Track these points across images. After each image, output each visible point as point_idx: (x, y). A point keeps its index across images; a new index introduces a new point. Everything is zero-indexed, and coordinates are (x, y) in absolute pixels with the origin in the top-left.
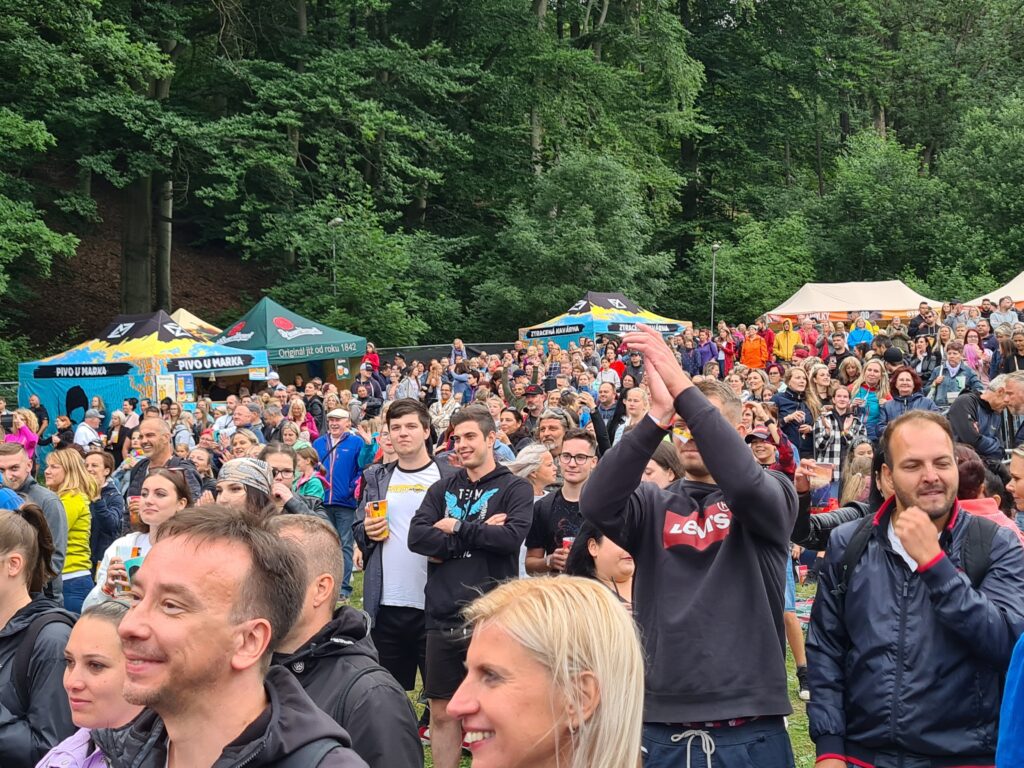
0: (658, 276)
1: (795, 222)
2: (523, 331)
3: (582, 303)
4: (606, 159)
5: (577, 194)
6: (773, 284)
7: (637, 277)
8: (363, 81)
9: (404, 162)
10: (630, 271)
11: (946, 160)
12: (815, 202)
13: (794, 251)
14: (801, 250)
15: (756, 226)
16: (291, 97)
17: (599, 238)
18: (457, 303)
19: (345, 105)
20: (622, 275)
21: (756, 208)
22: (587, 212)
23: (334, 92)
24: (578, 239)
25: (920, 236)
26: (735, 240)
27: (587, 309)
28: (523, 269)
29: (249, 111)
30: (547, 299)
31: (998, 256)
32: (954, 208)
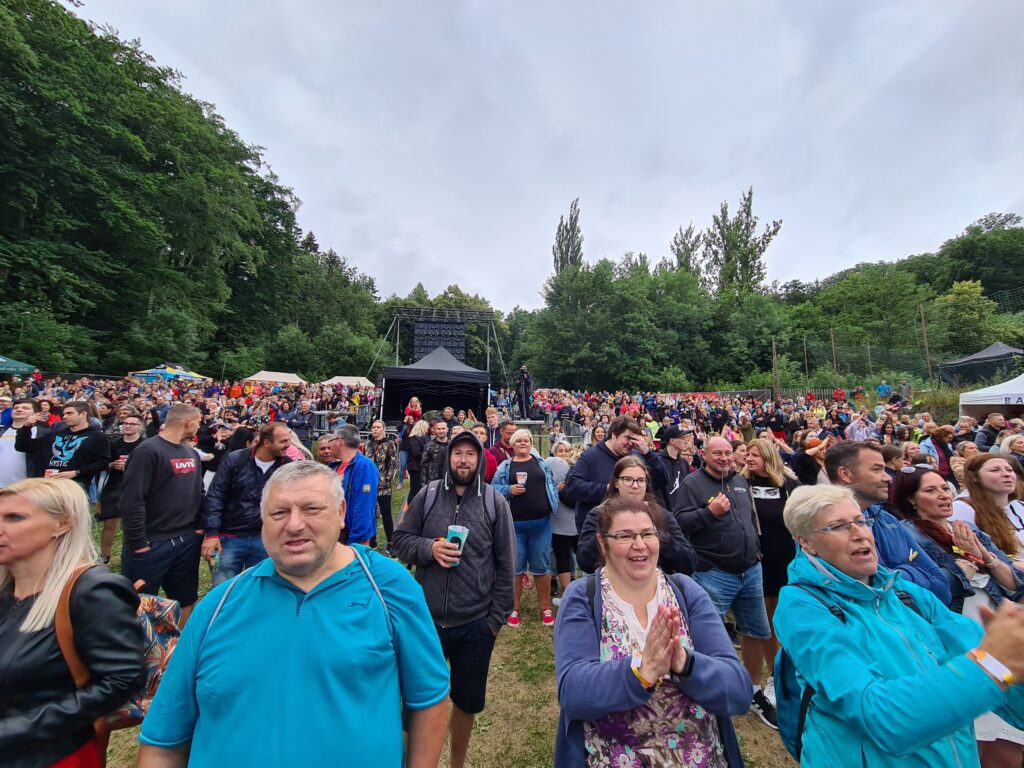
0: (200, 360)
1: (260, 349)
2: (131, 374)
3: (163, 366)
4: (183, 314)
5: (167, 324)
6: (249, 369)
7: (190, 359)
8: (55, 256)
9: (75, 296)
10: (187, 357)
11: (316, 339)
12: (269, 344)
13: (259, 359)
14: (261, 359)
15: (245, 349)
17: (174, 342)
18: (96, 358)
20: (184, 358)
21: (246, 342)
22: (170, 332)
23: (36, 257)
24: (165, 341)
25: (305, 361)
26: (236, 352)
27: (165, 368)
28: (135, 348)
30: (146, 362)
31: (329, 371)
32: (317, 354)
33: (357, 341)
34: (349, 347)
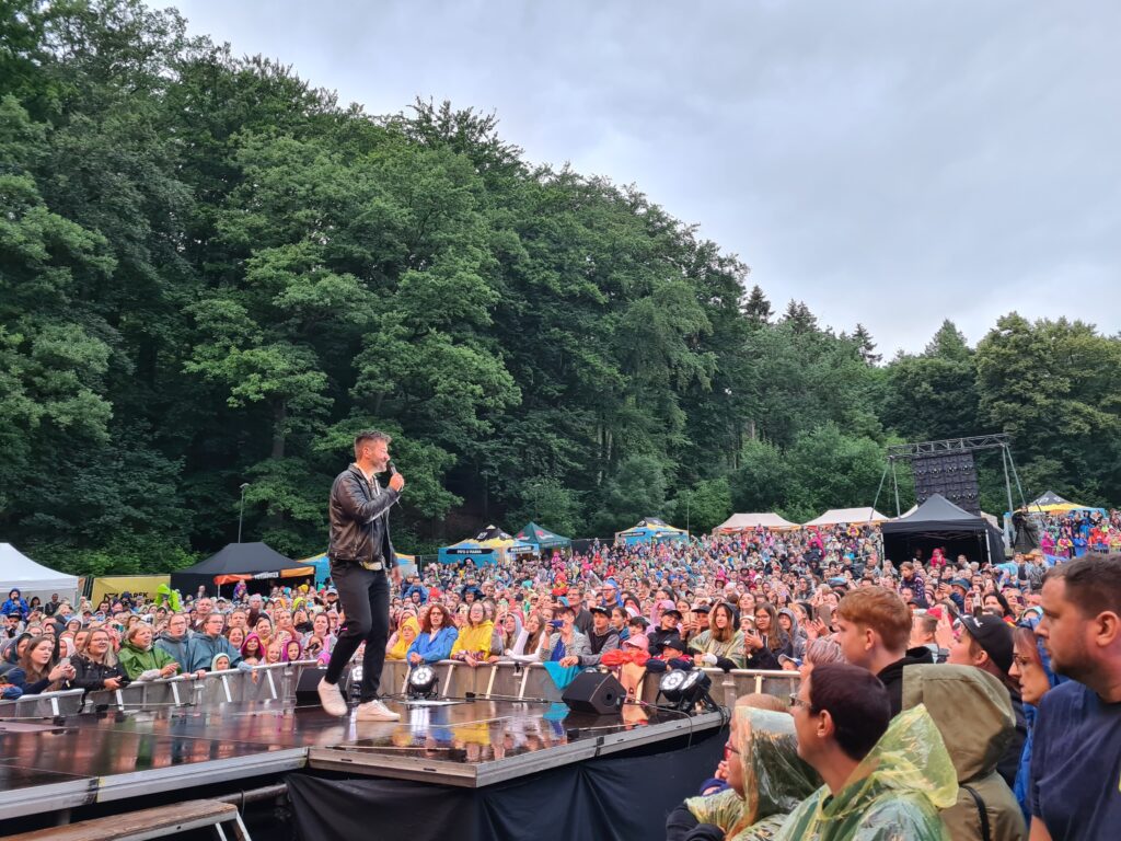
0: (671, 510)
1: (722, 481)
2: (617, 534)
4: (649, 458)
5: (637, 474)
7: (663, 511)
9: (566, 460)
10: (660, 508)
11: (789, 454)
12: (732, 472)
13: (723, 495)
14: (727, 496)
16: (519, 432)
17: (647, 493)
19: (542, 435)
20: (657, 509)
22: (641, 482)
23: (537, 430)
24: (639, 493)
25: (779, 489)
28: (614, 506)
29: (500, 437)
30: (626, 520)
32: (794, 477)
33: (852, 446)
34: (840, 460)
